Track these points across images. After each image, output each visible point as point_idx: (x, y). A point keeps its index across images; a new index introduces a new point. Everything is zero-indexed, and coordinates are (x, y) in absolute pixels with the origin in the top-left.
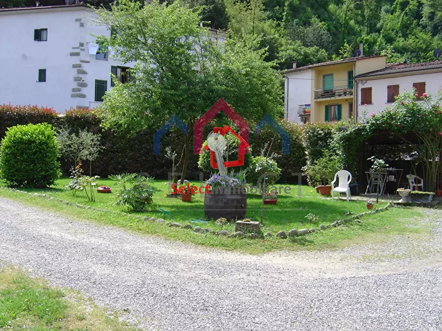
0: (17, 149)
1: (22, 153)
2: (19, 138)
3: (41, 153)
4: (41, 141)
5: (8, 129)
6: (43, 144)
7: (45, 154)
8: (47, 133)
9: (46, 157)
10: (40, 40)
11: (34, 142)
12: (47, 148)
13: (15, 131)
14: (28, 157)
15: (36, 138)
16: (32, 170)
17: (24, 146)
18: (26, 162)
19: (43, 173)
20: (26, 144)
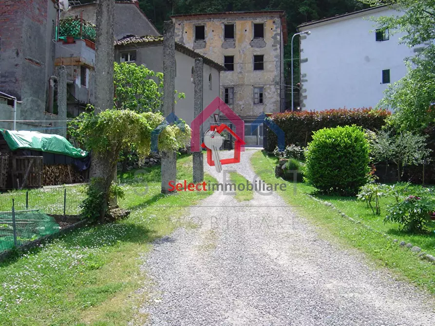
0: (322, 154)
1: (327, 158)
2: (323, 141)
3: (346, 157)
4: (346, 145)
5: (314, 132)
6: (349, 148)
7: (352, 159)
8: (354, 135)
9: (353, 161)
10: (383, 40)
11: (339, 145)
12: (354, 152)
13: (320, 135)
14: (333, 161)
15: (341, 141)
16: (337, 176)
17: (328, 150)
18: (331, 167)
19: (350, 180)
20: (330, 148)
